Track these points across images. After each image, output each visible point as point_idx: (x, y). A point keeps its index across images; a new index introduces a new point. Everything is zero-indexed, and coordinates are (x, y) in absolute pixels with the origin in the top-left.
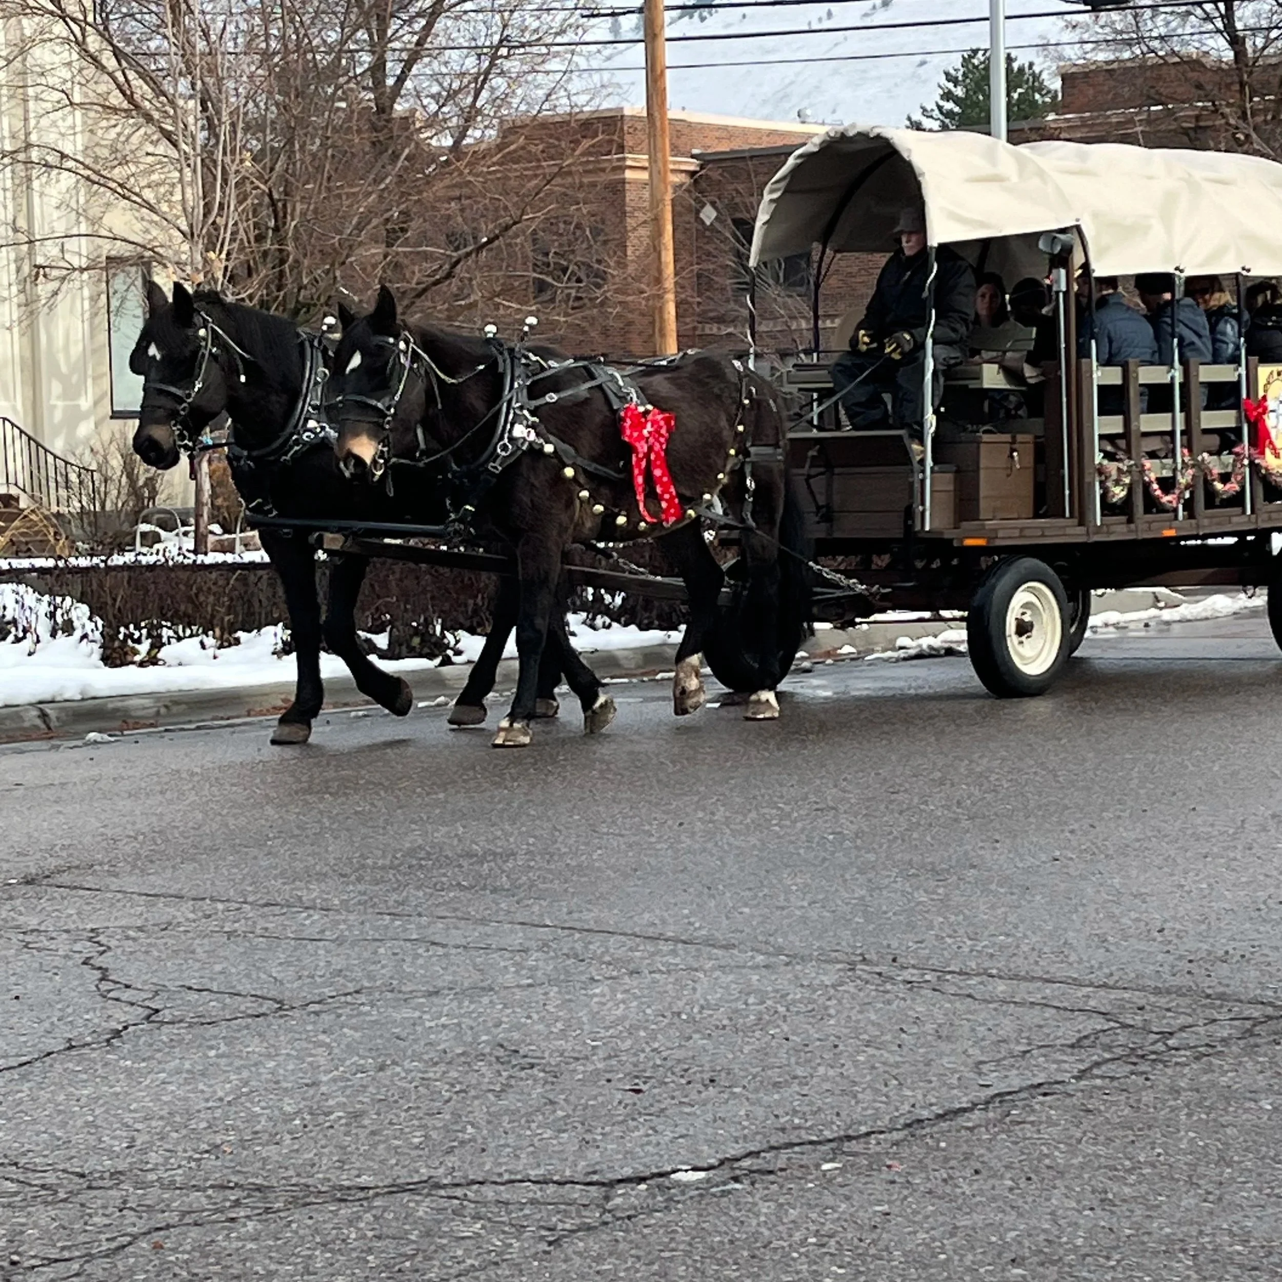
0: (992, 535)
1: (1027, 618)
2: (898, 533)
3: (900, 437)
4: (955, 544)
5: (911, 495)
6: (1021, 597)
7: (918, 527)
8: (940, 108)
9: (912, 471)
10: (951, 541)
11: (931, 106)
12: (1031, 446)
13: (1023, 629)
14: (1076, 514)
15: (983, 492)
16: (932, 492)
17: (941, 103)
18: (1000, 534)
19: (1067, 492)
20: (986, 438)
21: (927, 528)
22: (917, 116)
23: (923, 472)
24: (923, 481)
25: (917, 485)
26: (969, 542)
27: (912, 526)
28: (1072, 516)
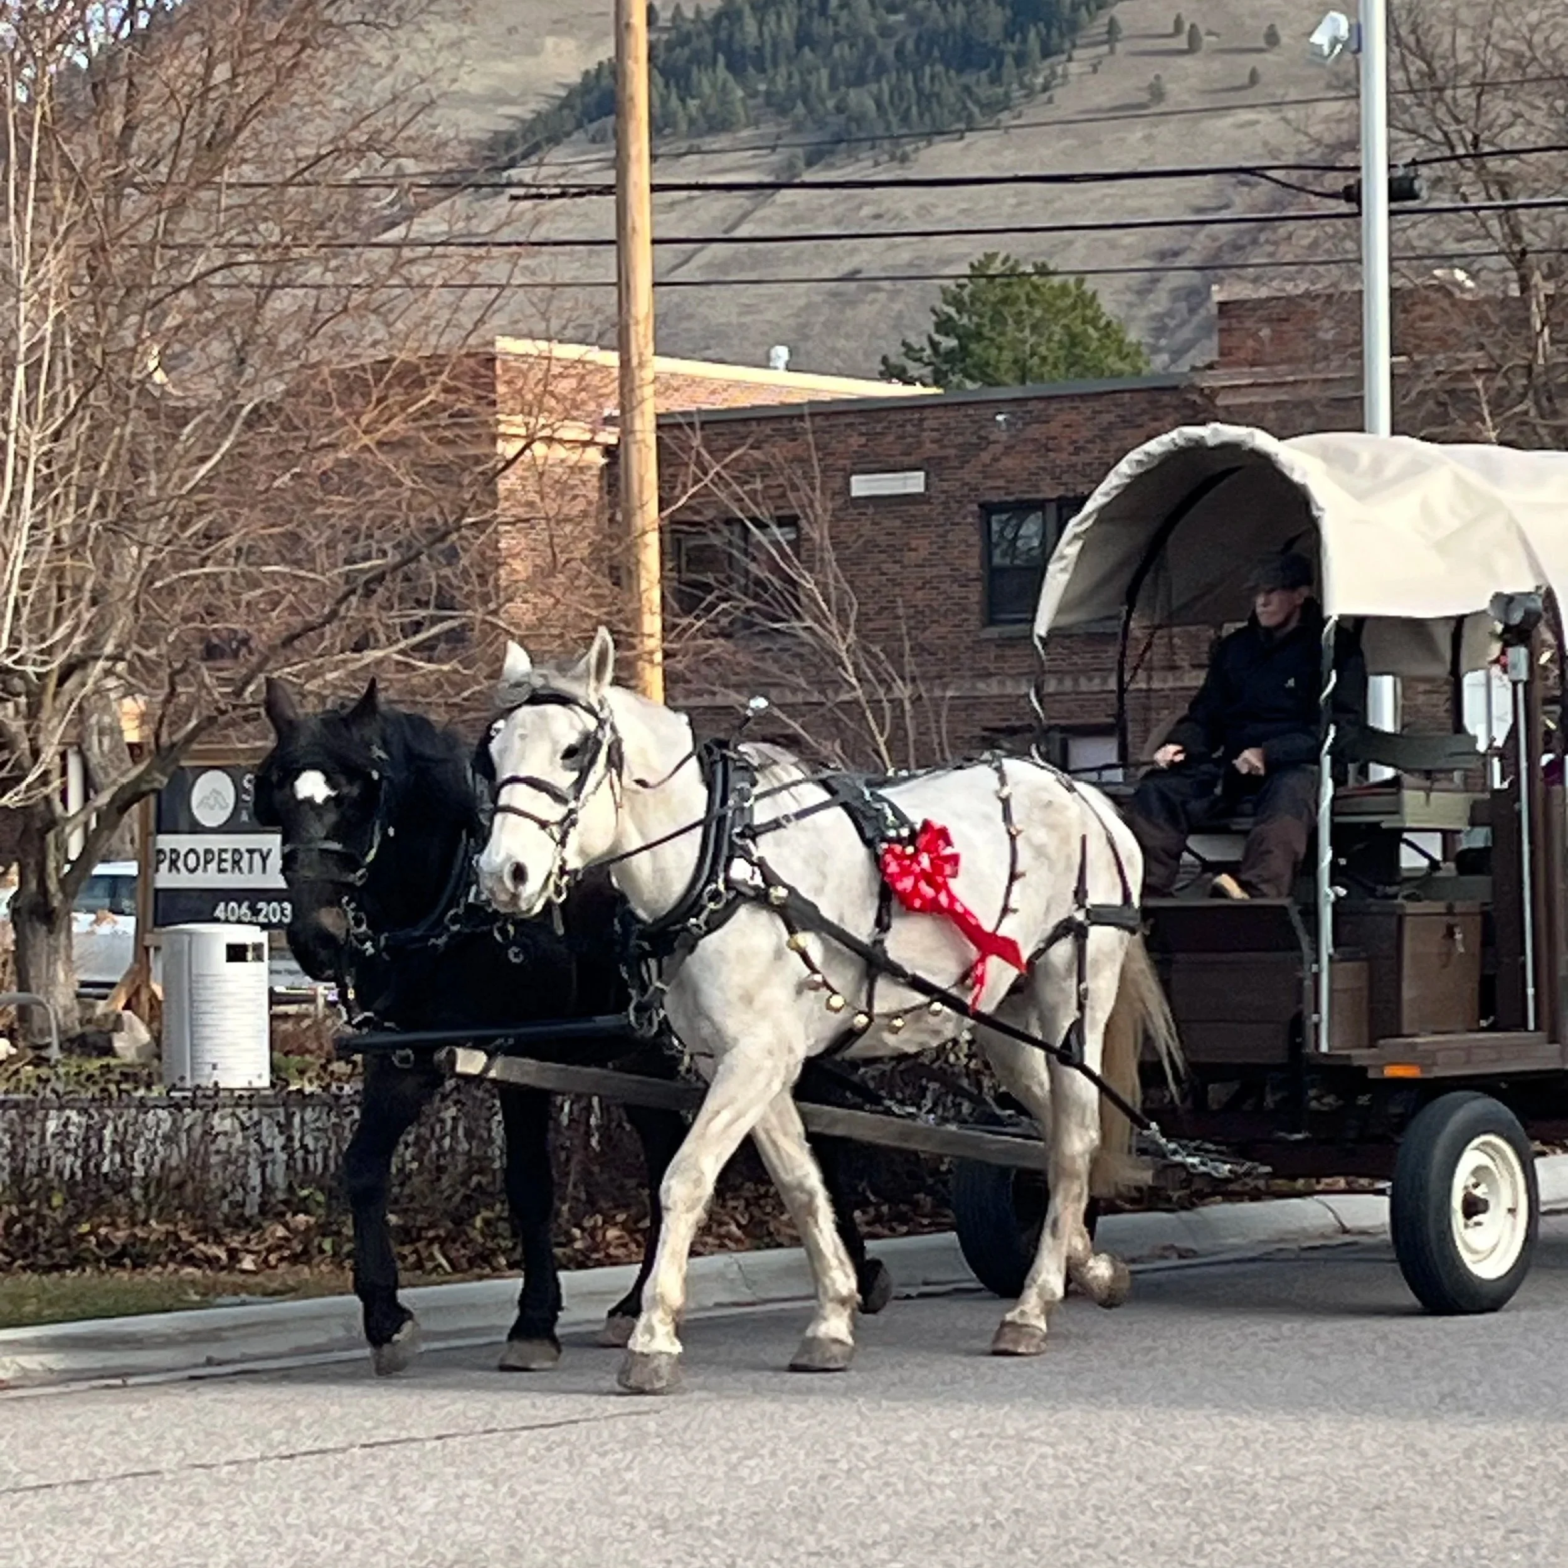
0: (1426, 1057)
1: (1479, 1192)
2: (1279, 1056)
3: (1283, 908)
4: (1372, 1074)
5: (1300, 1000)
6: (1471, 1158)
7: (1309, 1049)
8: (934, 345)
9: (1301, 960)
10: (1363, 1070)
11: (918, 341)
12: (1479, 918)
13: (1473, 1207)
14: (1546, 1023)
15: (1408, 993)
16: (1331, 991)
17: (937, 338)
18: (1440, 1057)
19: (1530, 991)
20: (1411, 907)
21: (1324, 1048)
22: (896, 357)
23: (1317, 961)
24: (1317, 977)
25: (1308, 983)
26: (1391, 1072)
27: (1301, 1046)
28: (1537, 1028)
